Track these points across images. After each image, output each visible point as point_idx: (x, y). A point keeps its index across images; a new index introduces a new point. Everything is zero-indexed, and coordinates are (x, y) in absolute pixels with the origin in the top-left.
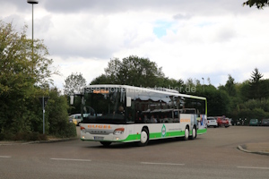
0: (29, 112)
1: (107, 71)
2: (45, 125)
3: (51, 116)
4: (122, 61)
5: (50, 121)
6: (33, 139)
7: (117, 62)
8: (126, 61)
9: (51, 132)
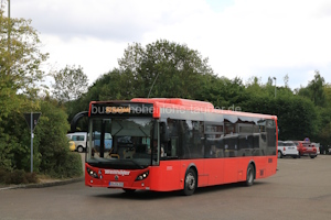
0: (8, 137)
1: (122, 63)
2: (34, 157)
3: (43, 143)
4: (145, 49)
5: (42, 151)
6: (15, 181)
7: (138, 49)
8: (151, 49)
9: (43, 168)
